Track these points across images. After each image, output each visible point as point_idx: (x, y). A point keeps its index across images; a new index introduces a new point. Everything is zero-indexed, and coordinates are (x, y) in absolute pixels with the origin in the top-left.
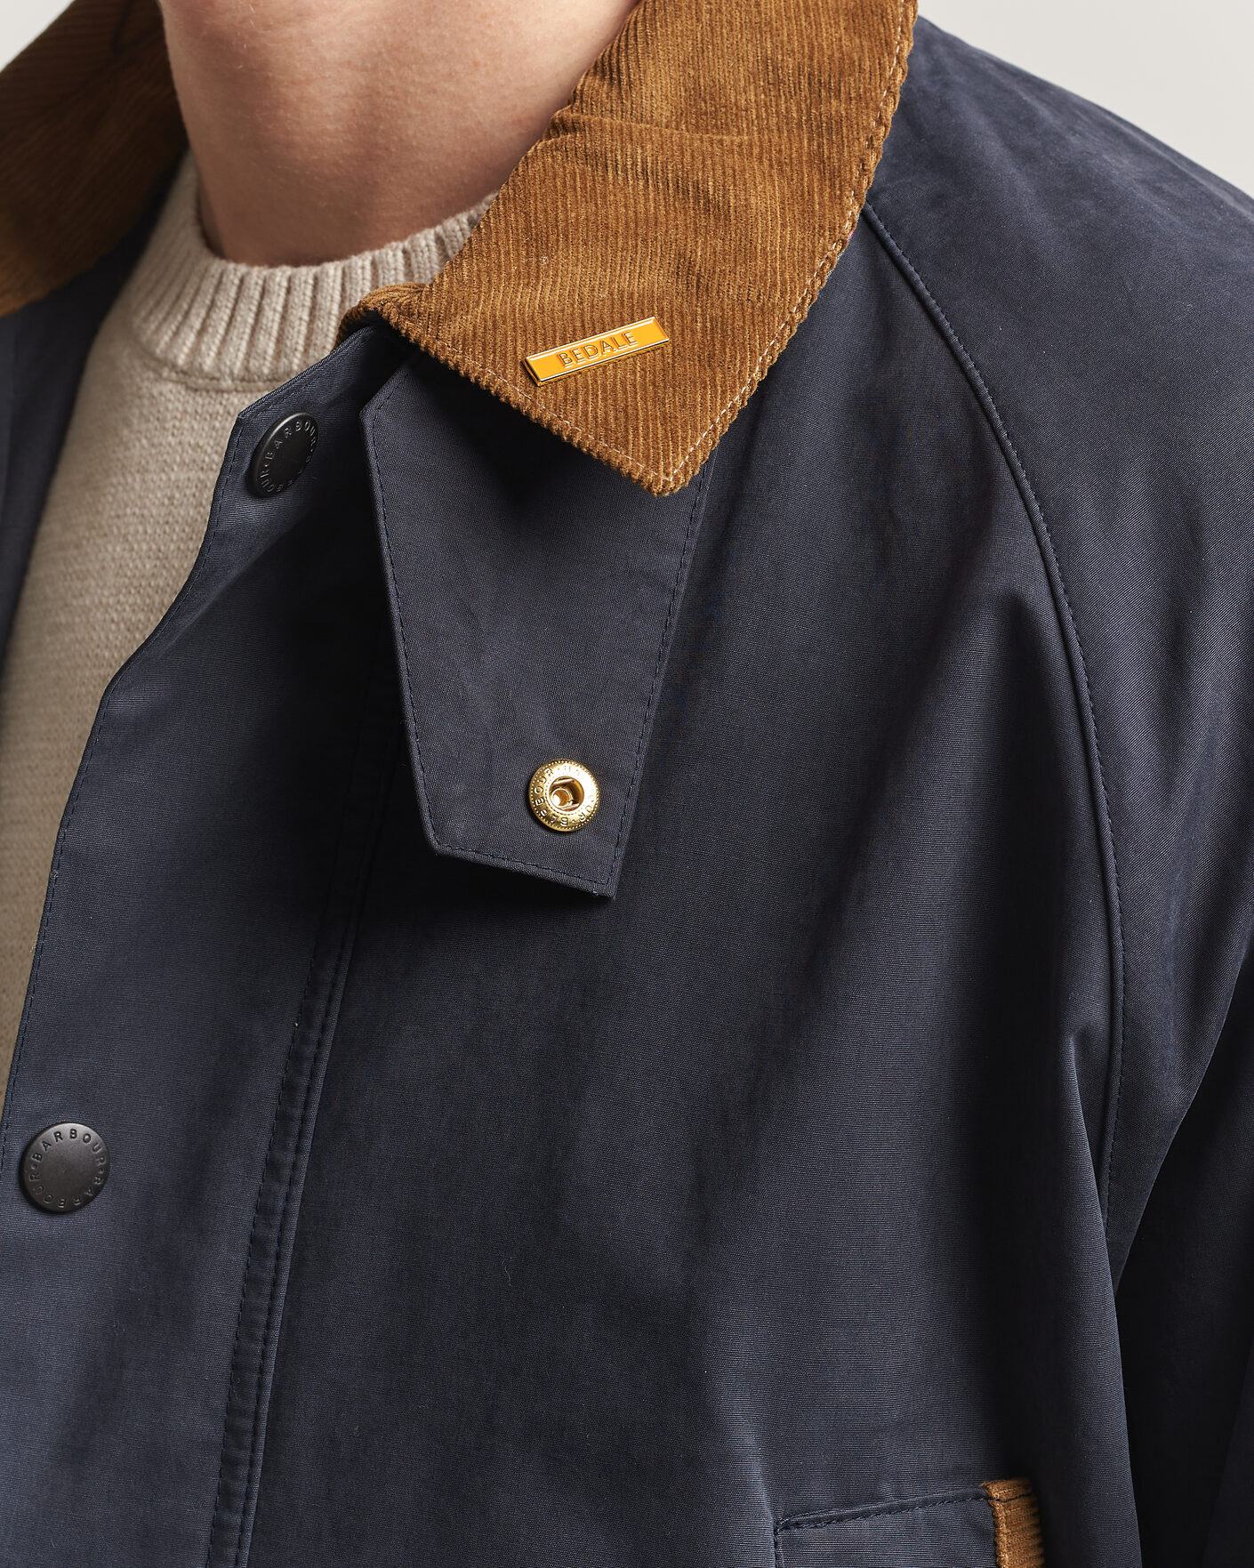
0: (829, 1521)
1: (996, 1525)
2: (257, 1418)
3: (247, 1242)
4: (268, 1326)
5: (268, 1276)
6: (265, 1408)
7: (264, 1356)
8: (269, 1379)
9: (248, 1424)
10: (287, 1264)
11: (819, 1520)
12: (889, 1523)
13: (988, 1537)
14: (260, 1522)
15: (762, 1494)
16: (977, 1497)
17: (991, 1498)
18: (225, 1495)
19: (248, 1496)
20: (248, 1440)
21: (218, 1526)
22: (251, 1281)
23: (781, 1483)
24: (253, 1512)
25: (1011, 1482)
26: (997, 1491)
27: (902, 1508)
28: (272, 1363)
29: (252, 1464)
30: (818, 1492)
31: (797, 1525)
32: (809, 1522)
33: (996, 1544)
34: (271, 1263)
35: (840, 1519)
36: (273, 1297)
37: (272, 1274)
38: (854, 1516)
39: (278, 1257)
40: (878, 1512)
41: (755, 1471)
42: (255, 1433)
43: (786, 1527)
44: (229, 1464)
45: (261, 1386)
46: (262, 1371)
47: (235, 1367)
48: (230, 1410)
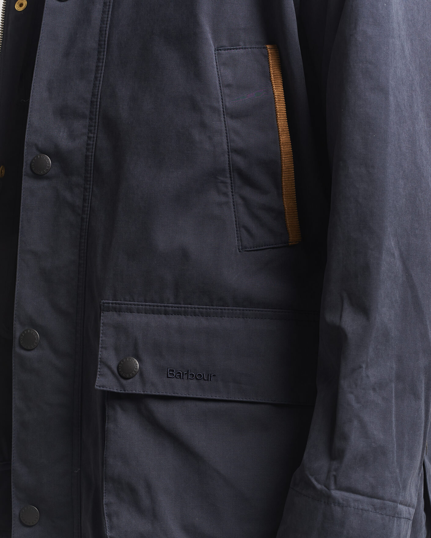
0: (228, 49)
1: (268, 54)
2: (105, 41)
3: (103, 3)
4: (107, 21)
5: (107, 10)
6: (107, 39)
7: (106, 27)
8: (107, 32)
9: (103, 43)
10: (111, 7)
11: (225, 49)
12: (242, 51)
13: (267, 56)
14: (106, 64)
15: (211, 42)
16: (264, 48)
17: (267, 48)
18: (99, 59)
19: (103, 59)
20: (103, 46)
21: (97, 67)
22: (104, 12)
23: (215, 39)
24: (105, 62)
25: (272, 45)
26: (268, 47)
27: (245, 48)
28: (108, 29)
29: (104, 52)
30: (225, 43)
31: (220, 50)
32: (223, 49)
33: (268, 58)
34: (108, 7)
35: (230, 49)
36: (108, 14)
37: (108, 10)
38: (234, 49)
39: (109, 5)
40: (240, 48)
41: (209, 36)
42: (105, 44)
43: (218, 50)
44: (99, 52)
45: (106, 34)
46: (106, 31)
47: (100, 31)
48: (99, 41)
